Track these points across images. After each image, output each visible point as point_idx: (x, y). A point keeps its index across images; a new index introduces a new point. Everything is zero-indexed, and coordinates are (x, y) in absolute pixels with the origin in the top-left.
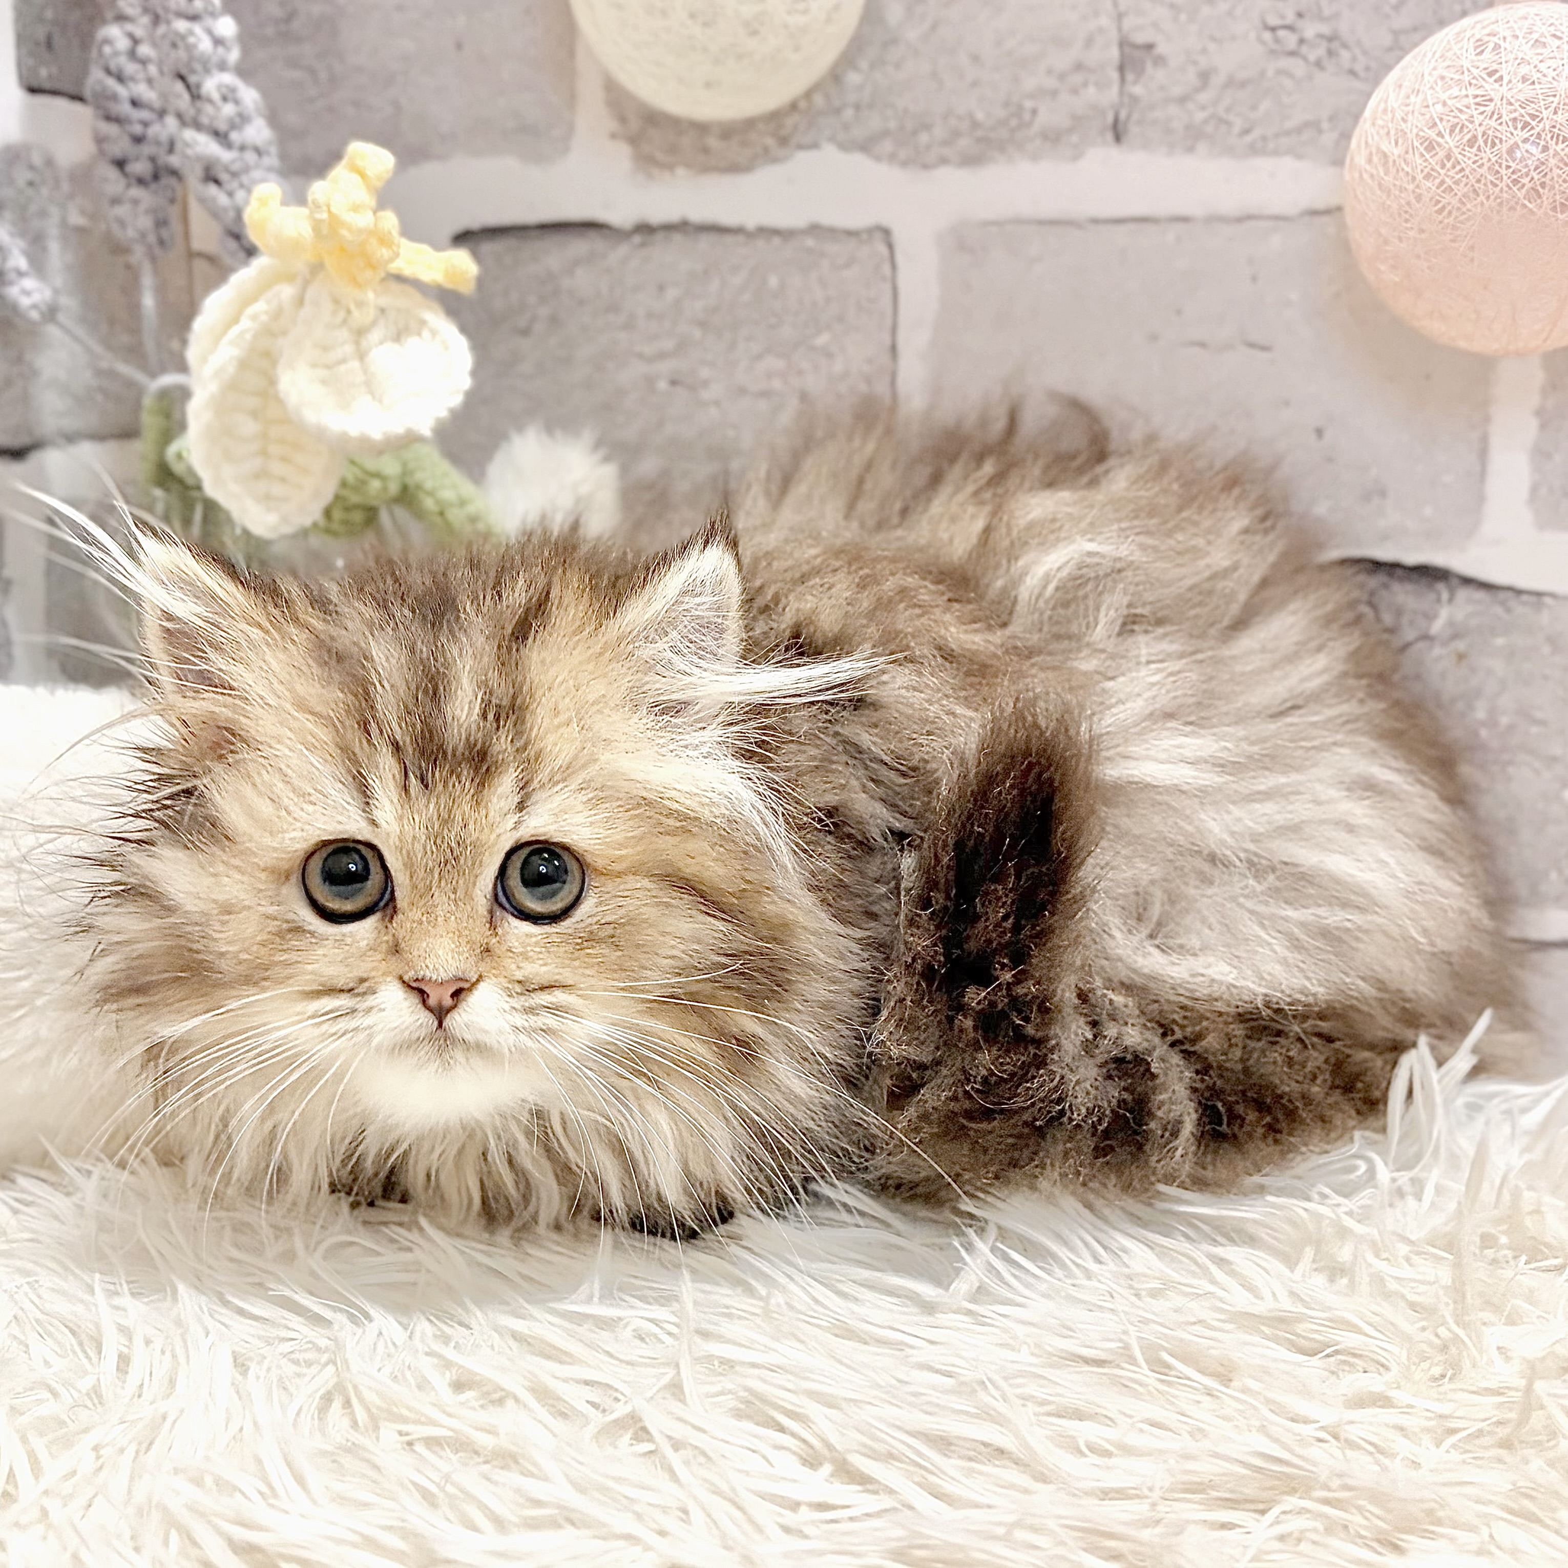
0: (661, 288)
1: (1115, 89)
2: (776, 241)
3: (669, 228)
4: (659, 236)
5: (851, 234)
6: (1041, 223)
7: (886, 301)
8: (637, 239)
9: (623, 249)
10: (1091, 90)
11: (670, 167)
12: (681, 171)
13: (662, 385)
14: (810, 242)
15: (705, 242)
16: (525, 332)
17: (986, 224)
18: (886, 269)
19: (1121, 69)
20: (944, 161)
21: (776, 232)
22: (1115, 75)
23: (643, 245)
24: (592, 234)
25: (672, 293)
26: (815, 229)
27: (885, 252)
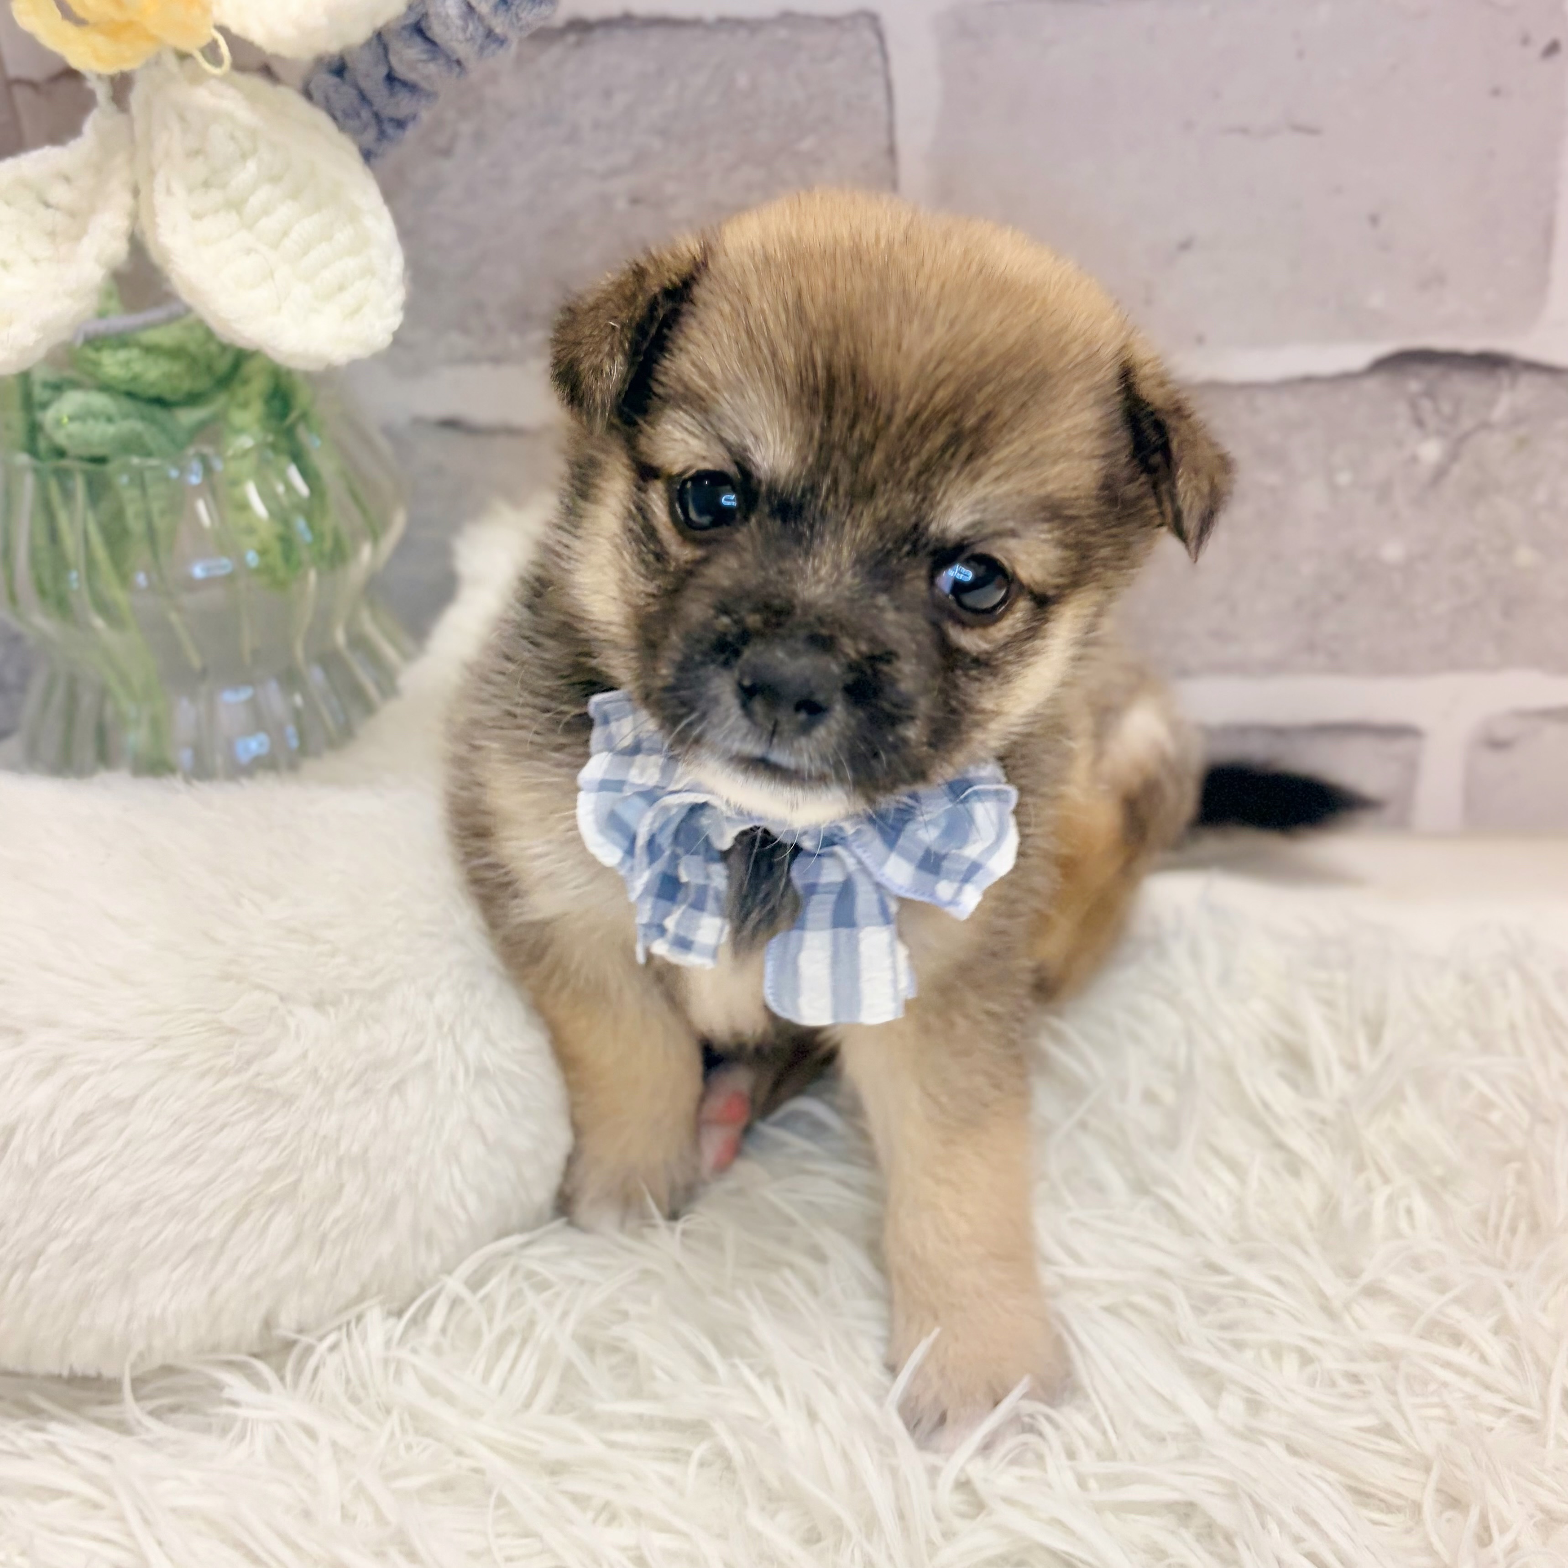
0: (608, 94)
2: (742, 34)
3: (608, 24)
4: (598, 34)
5: (831, 21)
7: (878, 97)
8: (571, 38)
9: (556, 51)
13: (621, 204)
14: (783, 33)
15: (655, 39)
16: (446, 152)
18: (876, 60)
21: (740, 23)
23: (579, 44)
25: (620, 100)
26: (787, 18)
27: (873, 41)
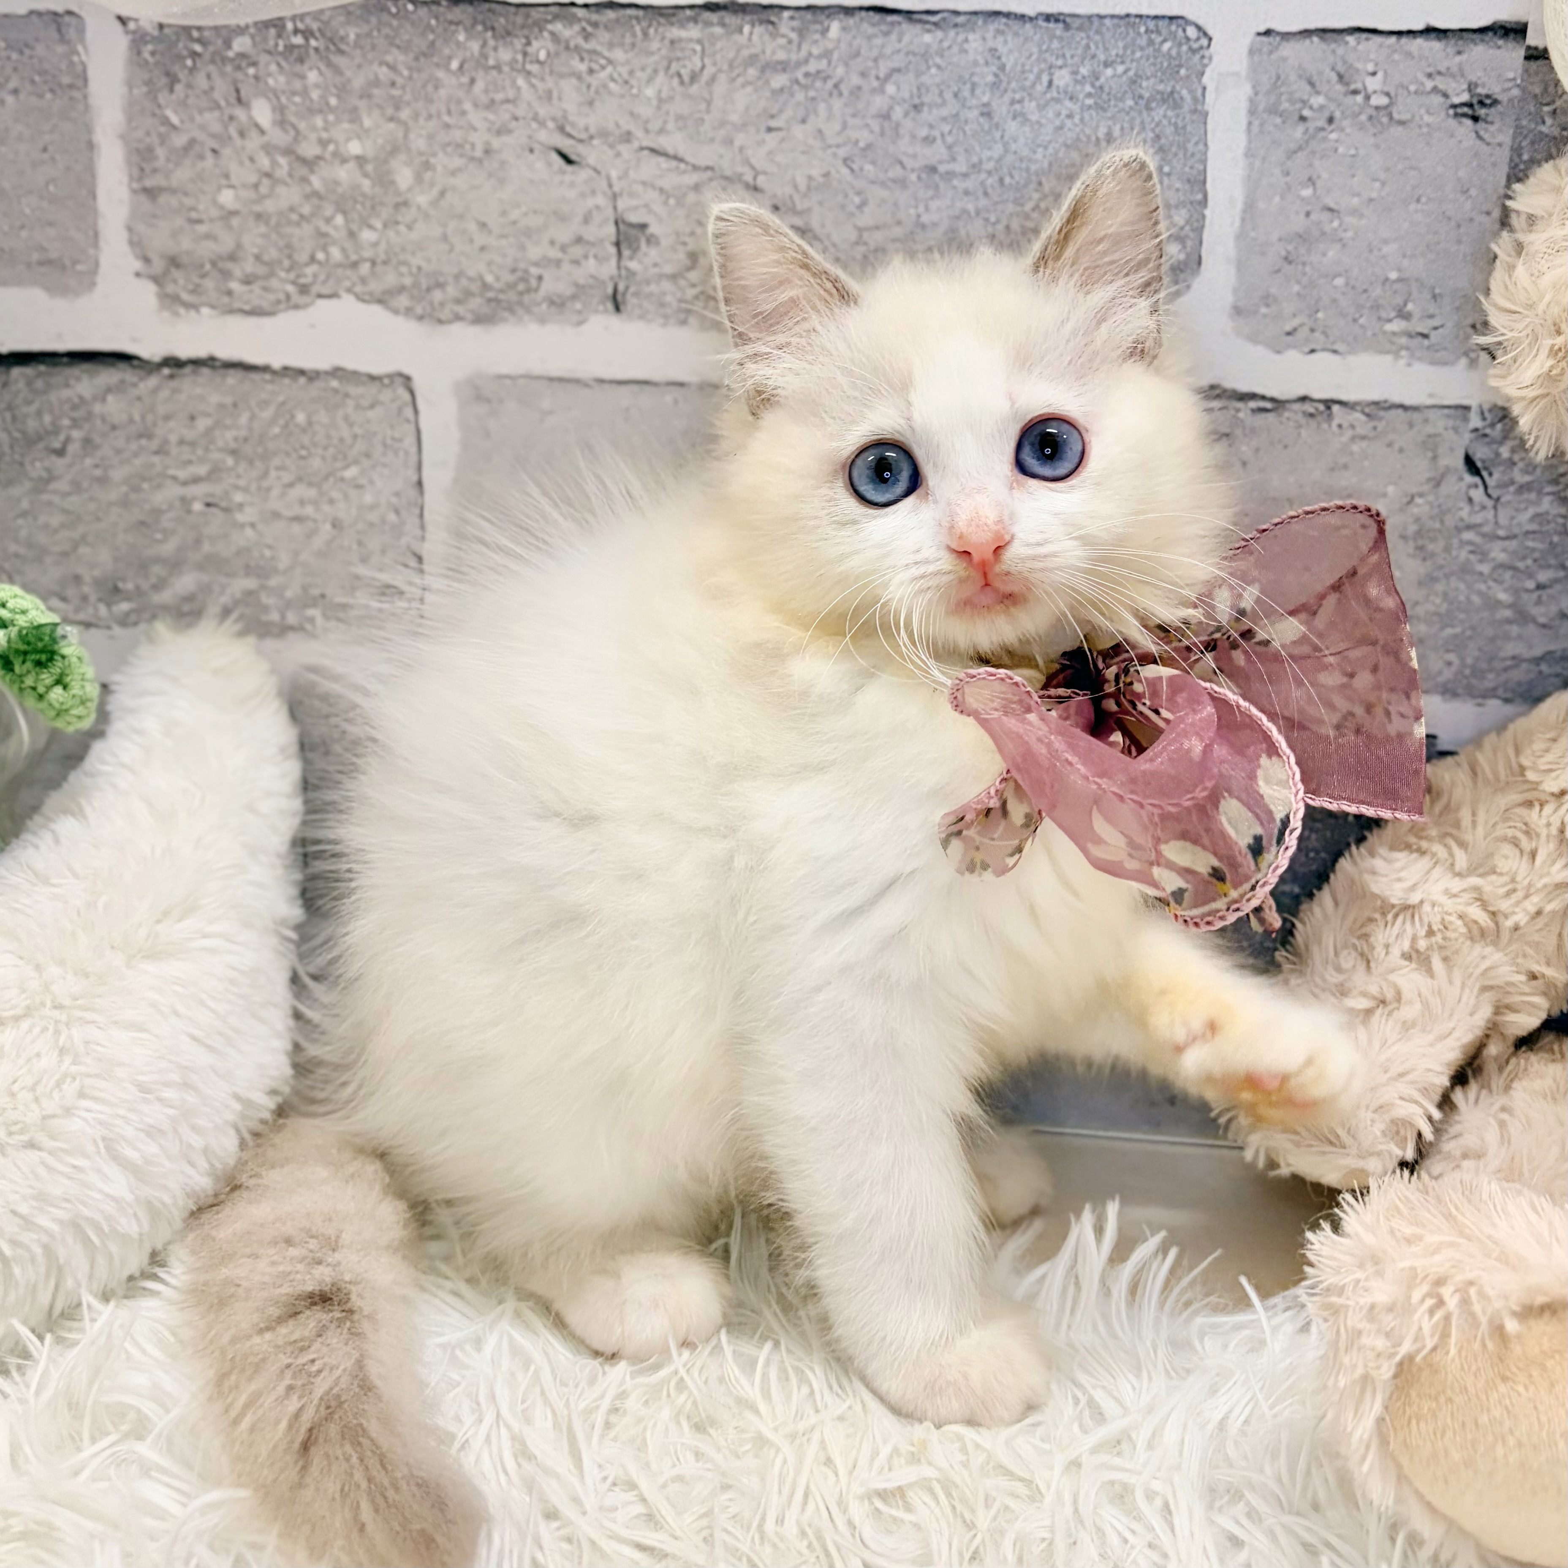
0: (192, 418)
1: (613, 262)
2: (302, 380)
3: (196, 363)
4: (188, 370)
5: (372, 378)
6: (551, 379)
7: (409, 442)
8: (166, 371)
9: (153, 381)
10: (592, 261)
11: (195, 307)
12: (205, 310)
13: (198, 506)
14: (335, 384)
15: (232, 378)
16: (60, 453)
17: (500, 377)
18: (409, 412)
19: (618, 244)
20: (458, 318)
21: (302, 372)
22: (613, 250)
23: (172, 377)
24: (122, 365)
25: (202, 424)
26: (337, 372)
27: (407, 396)
